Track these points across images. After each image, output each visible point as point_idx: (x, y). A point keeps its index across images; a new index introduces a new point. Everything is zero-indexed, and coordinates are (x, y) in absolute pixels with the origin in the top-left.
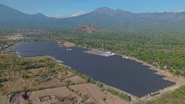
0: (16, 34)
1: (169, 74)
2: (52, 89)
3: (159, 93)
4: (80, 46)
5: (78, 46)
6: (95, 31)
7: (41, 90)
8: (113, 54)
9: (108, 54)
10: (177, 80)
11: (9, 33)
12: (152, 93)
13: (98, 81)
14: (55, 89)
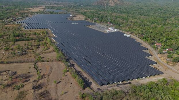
0: (41, 6)
1: (163, 60)
2: (19, 64)
3: (130, 83)
4: (89, 20)
5: (86, 20)
6: (118, 3)
7: (8, 64)
8: (116, 30)
9: (110, 30)
10: (168, 69)
11: (35, 5)
12: (121, 82)
13: (73, 60)
14: (21, 64)
